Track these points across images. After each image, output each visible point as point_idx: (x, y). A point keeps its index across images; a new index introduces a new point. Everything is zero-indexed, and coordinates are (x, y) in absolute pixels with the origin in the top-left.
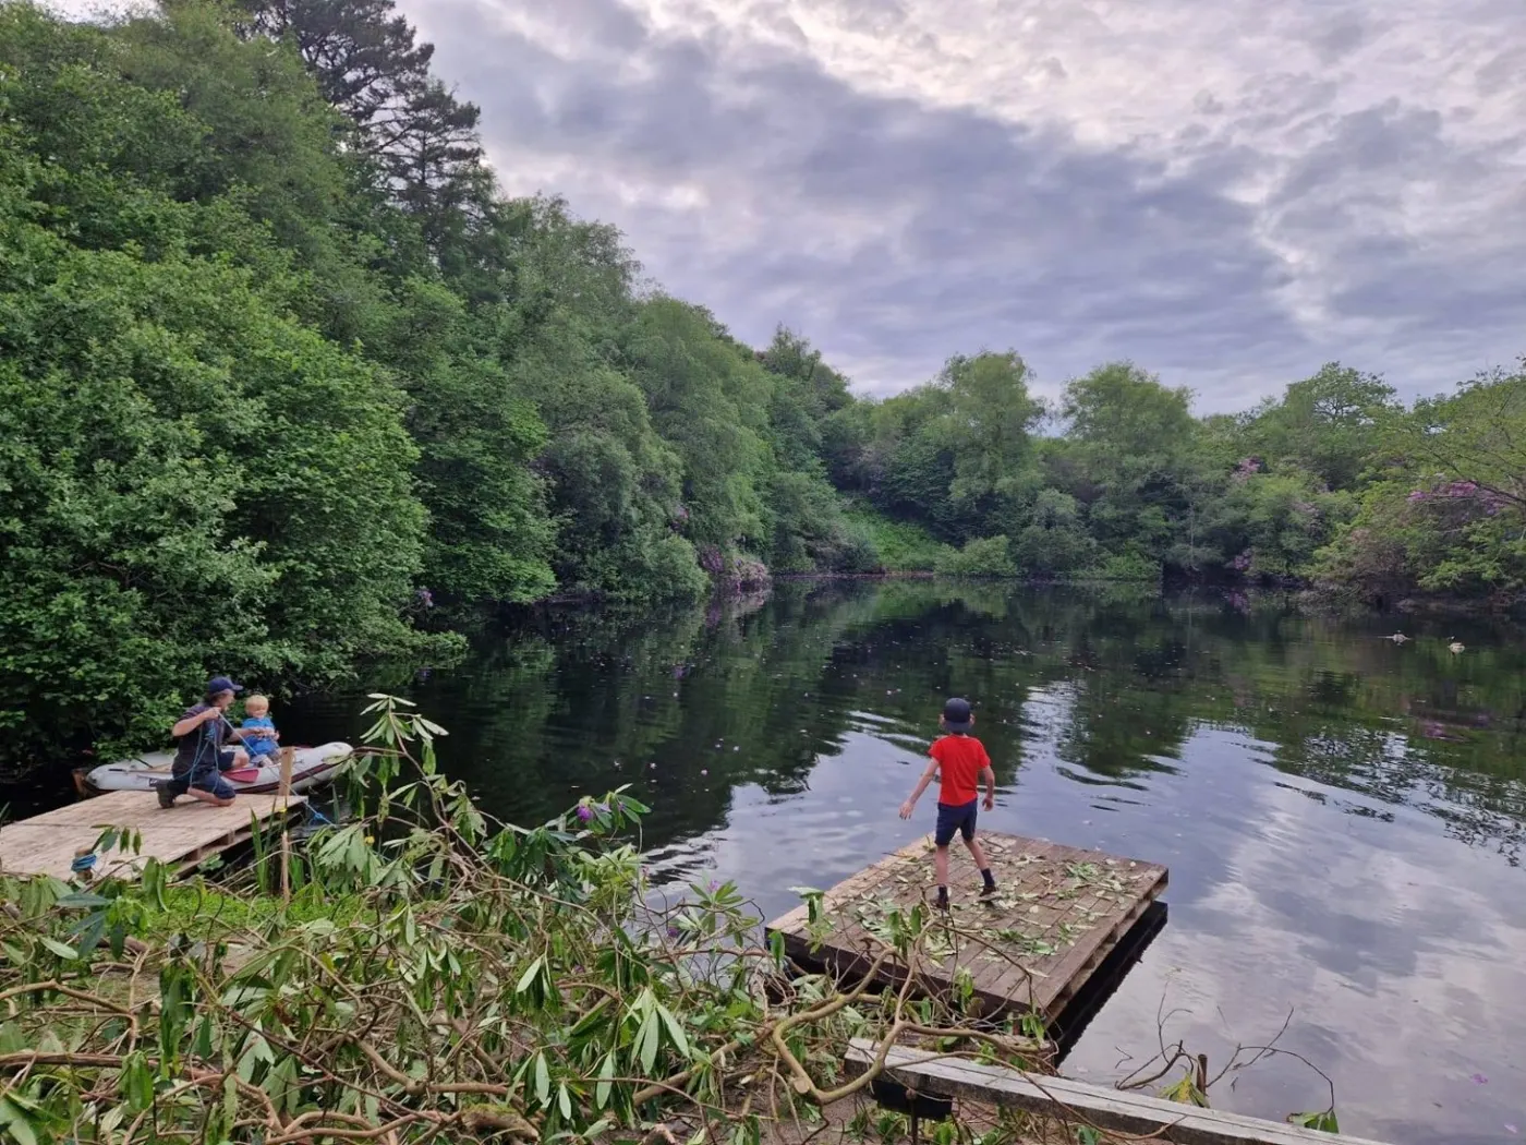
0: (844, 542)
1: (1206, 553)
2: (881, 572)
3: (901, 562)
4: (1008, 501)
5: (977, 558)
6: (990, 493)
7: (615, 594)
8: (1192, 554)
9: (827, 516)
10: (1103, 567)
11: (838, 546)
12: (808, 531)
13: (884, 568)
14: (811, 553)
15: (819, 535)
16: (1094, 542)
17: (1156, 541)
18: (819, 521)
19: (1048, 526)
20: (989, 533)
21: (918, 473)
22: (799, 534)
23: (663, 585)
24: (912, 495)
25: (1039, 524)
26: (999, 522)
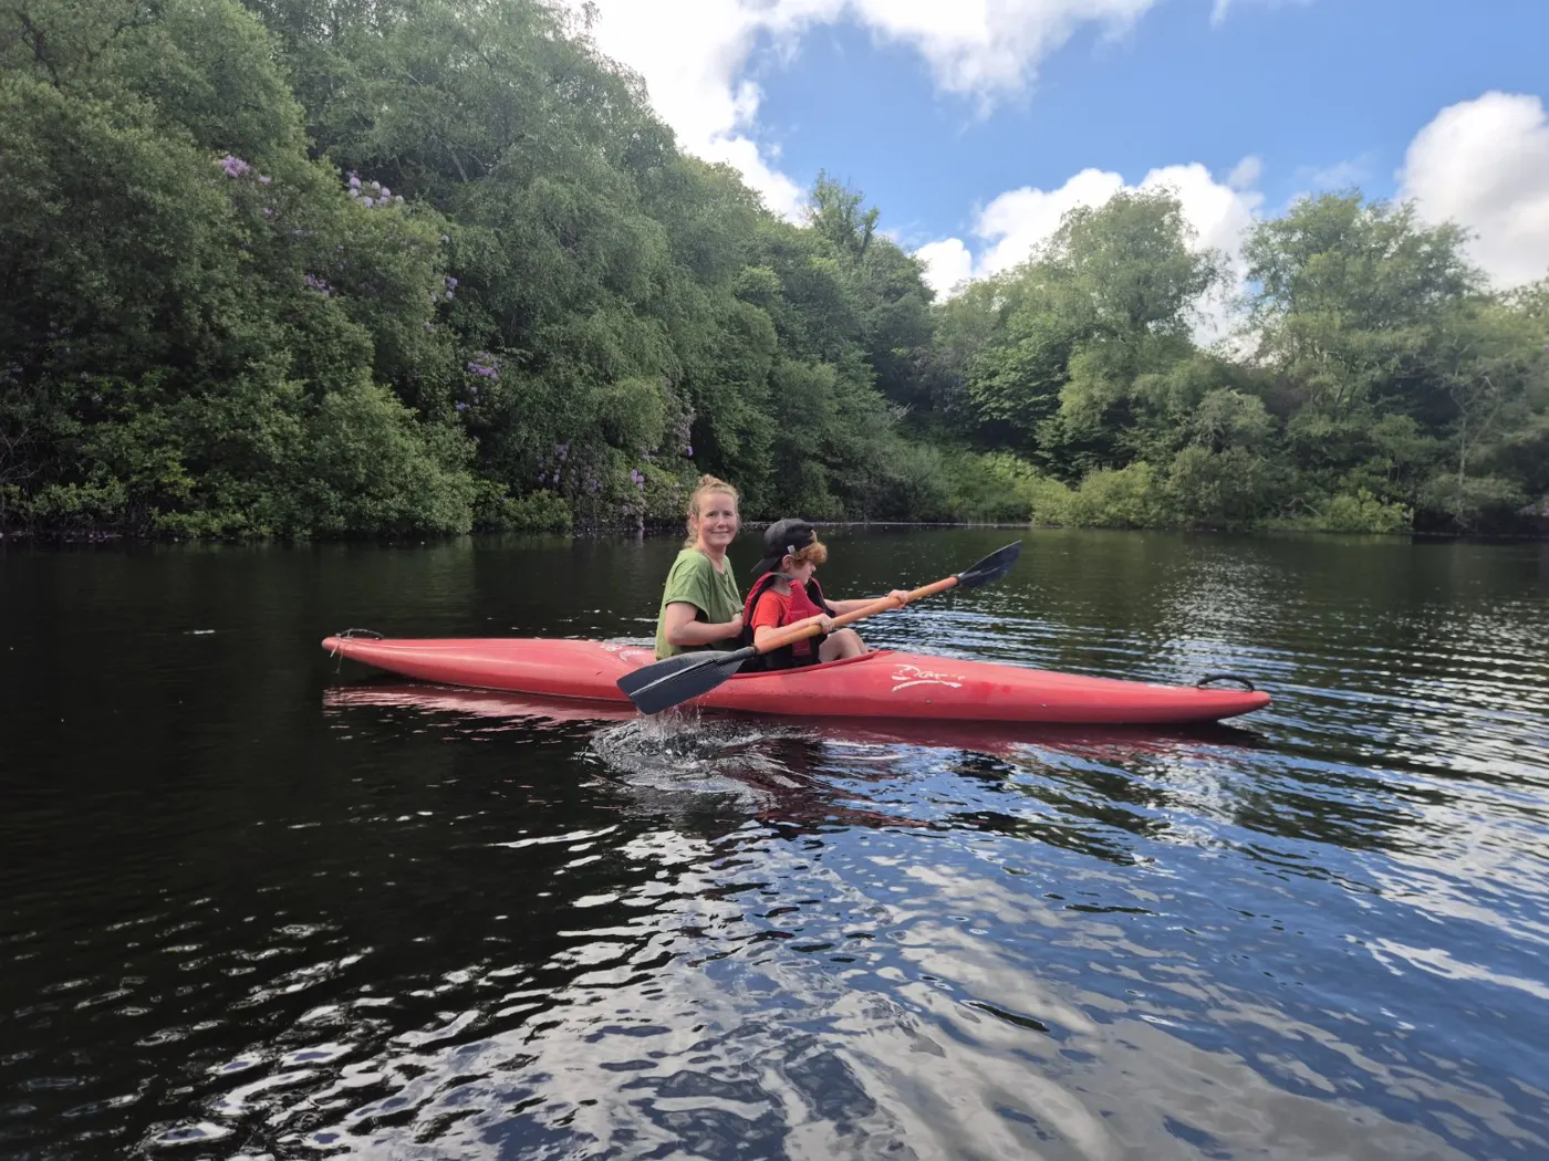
0: (890, 473)
1: (1494, 488)
2: (950, 518)
3: (983, 506)
4: (1152, 412)
5: (1101, 498)
6: (1122, 403)
7: (172, 518)
8: (1466, 491)
9: (866, 432)
10: (1309, 513)
11: (883, 481)
12: (834, 455)
13: (956, 514)
14: (836, 488)
15: (850, 462)
16: (1295, 474)
17: (1401, 472)
18: (850, 439)
19: (1218, 449)
20: (1121, 459)
21: (1013, 376)
22: (815, 457)
23: (314, 502)
24: (1003, 411)
25: (1203, 444)
26: (1137, 444)
